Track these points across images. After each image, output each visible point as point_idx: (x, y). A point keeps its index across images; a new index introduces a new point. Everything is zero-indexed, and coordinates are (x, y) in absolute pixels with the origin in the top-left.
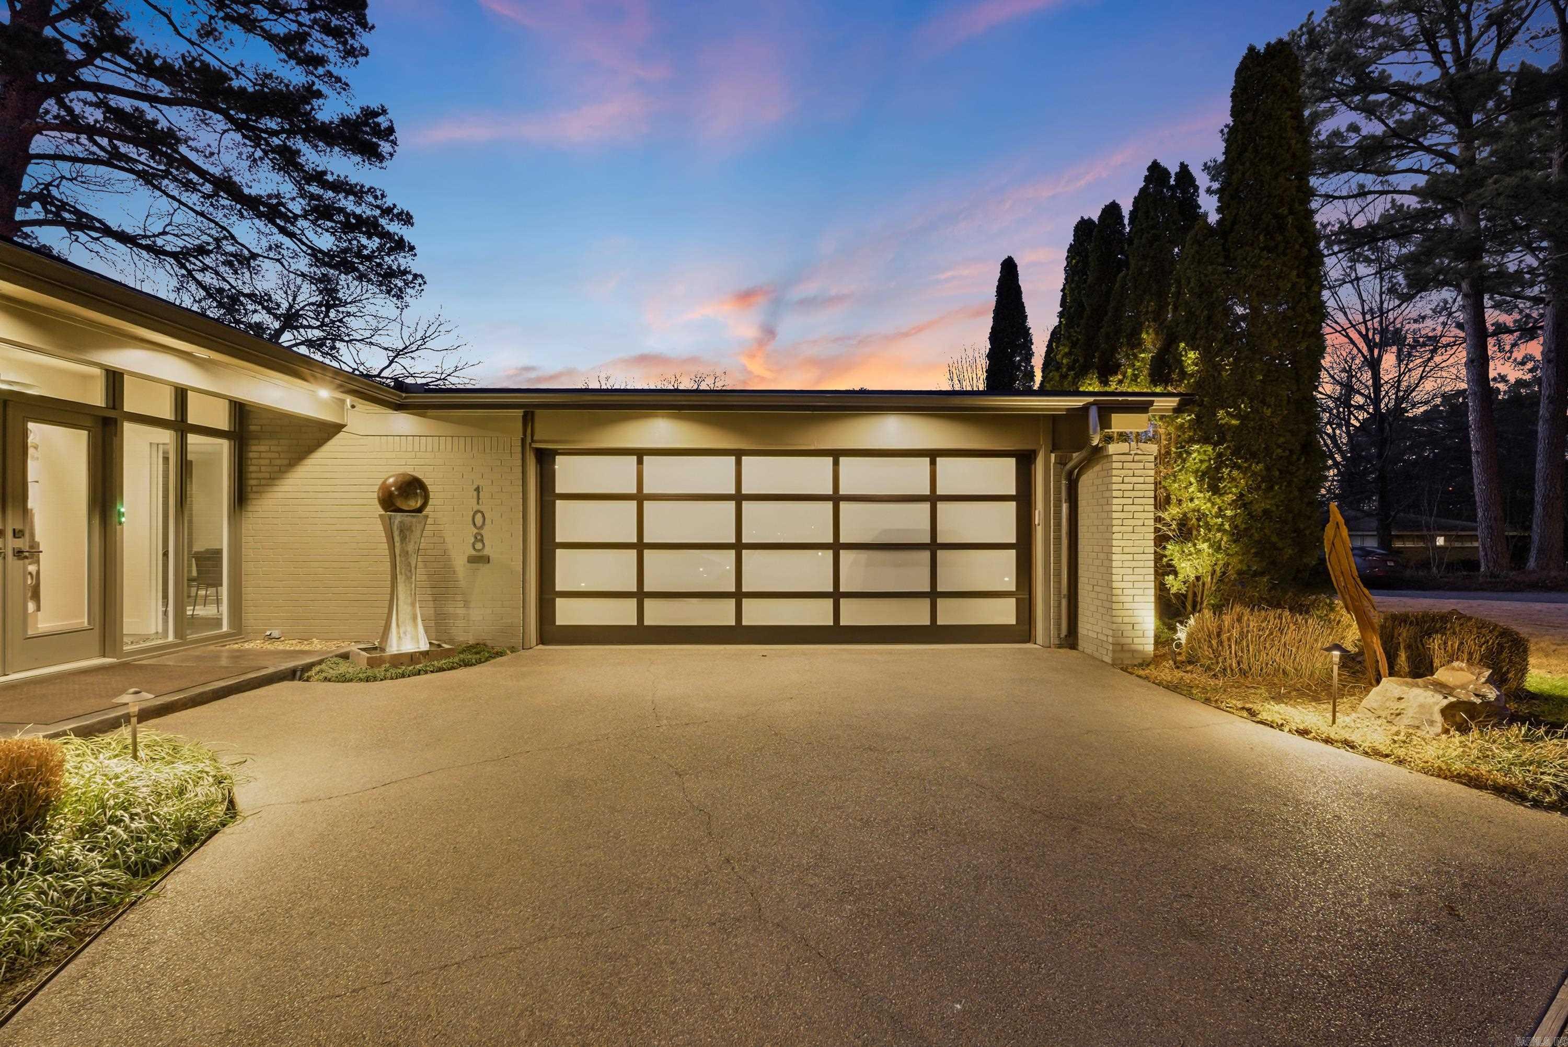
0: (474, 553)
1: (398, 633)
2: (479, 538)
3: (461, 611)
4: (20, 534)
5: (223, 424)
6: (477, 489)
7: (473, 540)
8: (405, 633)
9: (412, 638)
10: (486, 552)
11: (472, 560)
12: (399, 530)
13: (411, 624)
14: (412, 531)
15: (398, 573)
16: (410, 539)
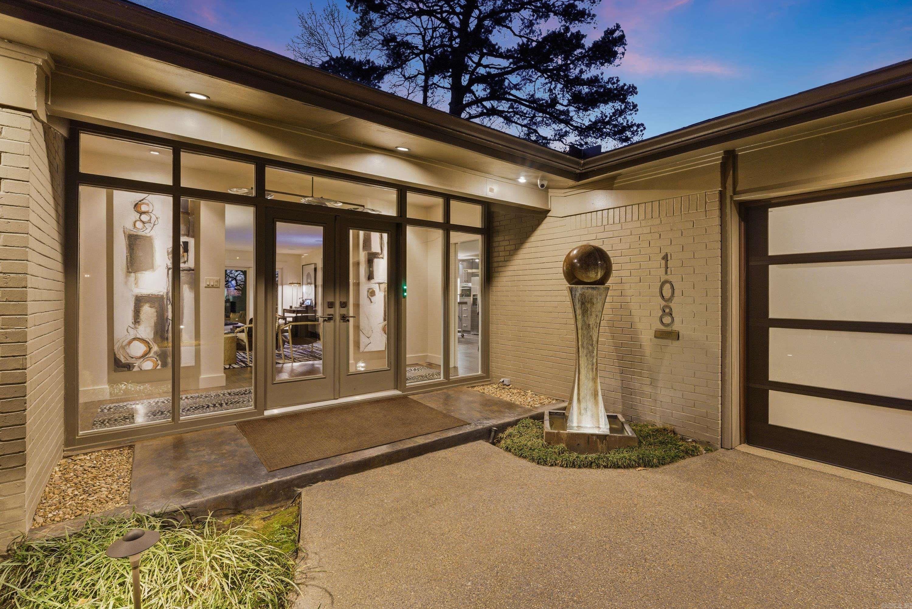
0: (662, 327)
1: (579, 408)
2: (667, 311)
3: (648, 389)
4: (344, 305)
5: (478, 223)
6: (665, 258)
7: (660, 313)
8: (586, 409)
9: (592, 416)
10: (676, 327)
11: (661, 335)
12: (580, 303)
13: (591, 400)
14: (593, 303)
15: (580, 346)
16: (591, 312)
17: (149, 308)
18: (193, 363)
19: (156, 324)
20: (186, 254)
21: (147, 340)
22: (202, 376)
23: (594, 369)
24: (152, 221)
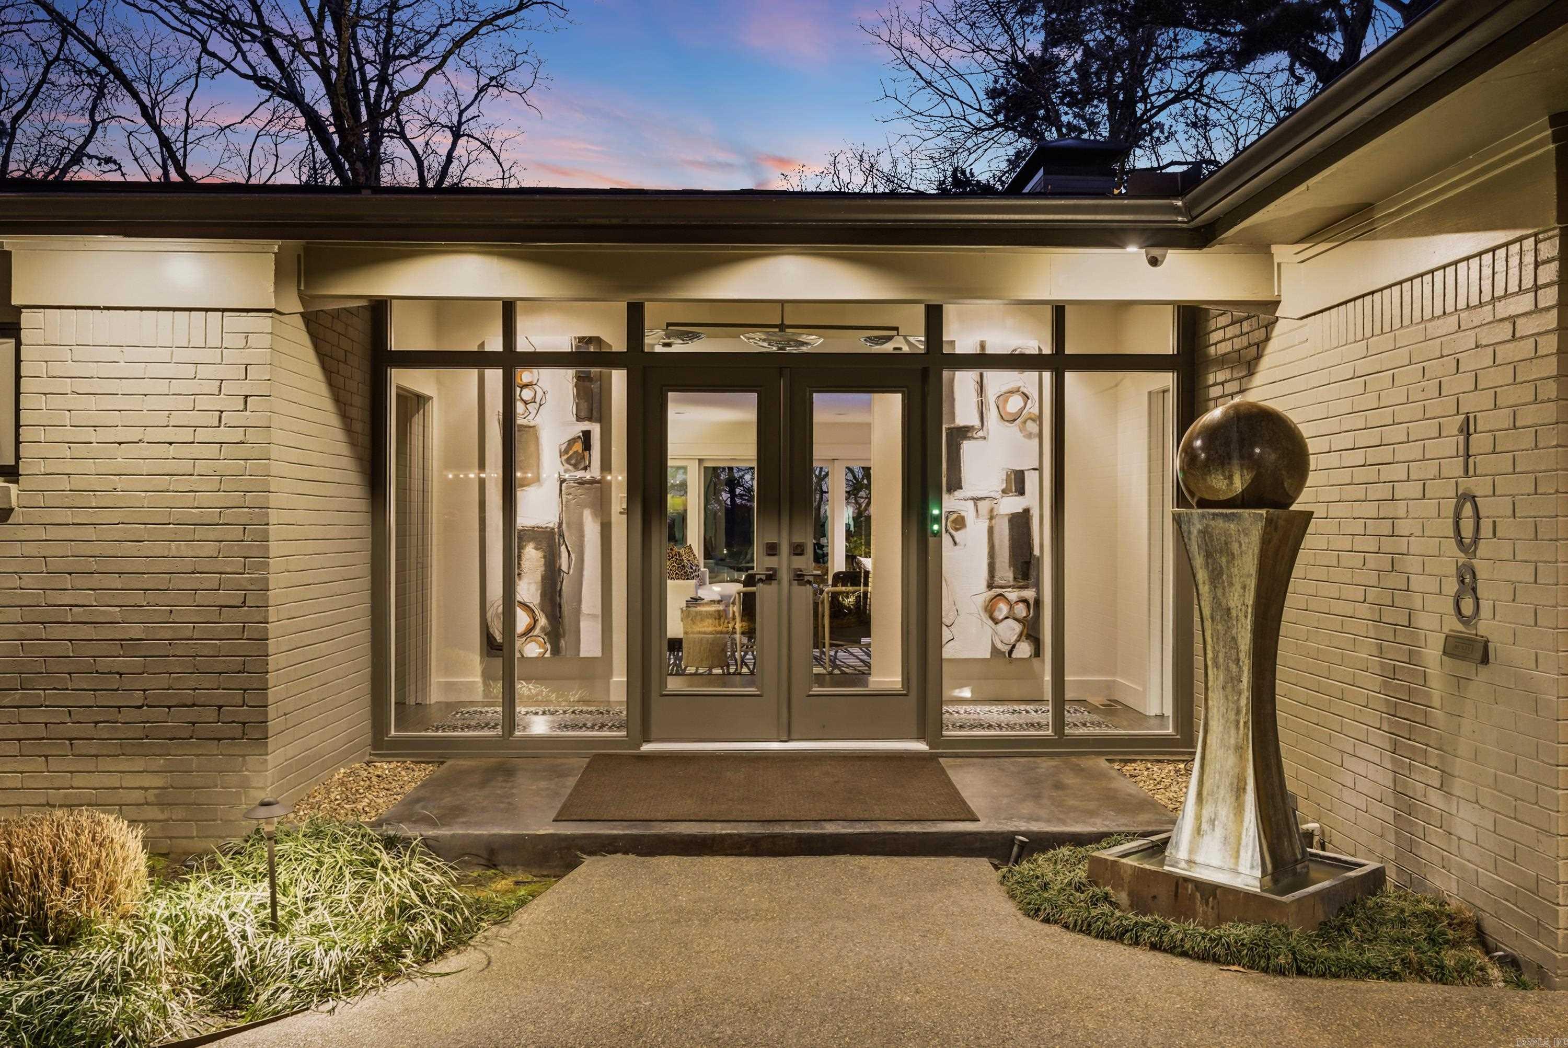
2: (1468, 579)
6: (1465, 426)
10: (1481, 627)
11: (1455, 647)
12: (1203, 554)
13: (1228, 802)
14: (1233, 554)
15: (1209, 663)
16: (1230, 576)
17: (534, 551)
18: (597, 652)
19: (544, 578)
20: (587, 453)
21: (531, 605)
22: (615, 679)
23: (1242, 724)
24: (538, 400)
